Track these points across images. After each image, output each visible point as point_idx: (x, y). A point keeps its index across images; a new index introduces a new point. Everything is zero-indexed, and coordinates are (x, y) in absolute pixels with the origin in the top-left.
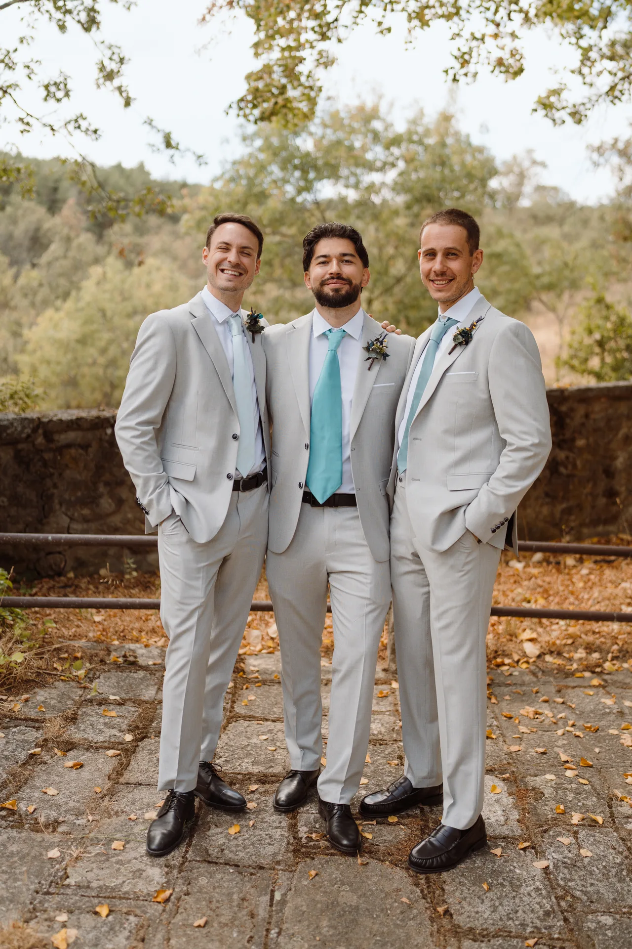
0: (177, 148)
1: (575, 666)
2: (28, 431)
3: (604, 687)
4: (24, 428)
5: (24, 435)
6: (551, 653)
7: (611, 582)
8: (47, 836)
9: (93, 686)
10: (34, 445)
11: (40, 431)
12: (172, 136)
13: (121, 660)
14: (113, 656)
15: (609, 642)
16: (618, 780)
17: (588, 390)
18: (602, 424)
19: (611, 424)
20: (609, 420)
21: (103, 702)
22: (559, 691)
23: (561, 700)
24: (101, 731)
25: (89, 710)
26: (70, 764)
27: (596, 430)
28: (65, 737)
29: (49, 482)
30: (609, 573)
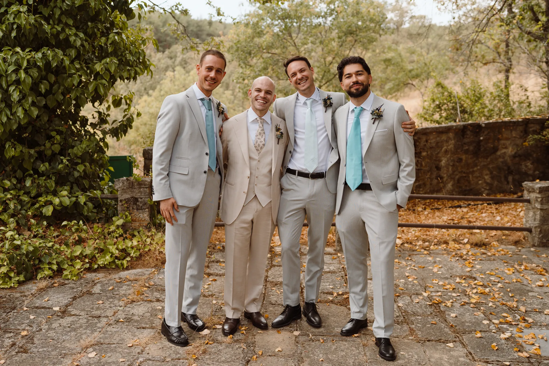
0: (223, 15)
1: (417, 247)
3: (429, 254)
6: (407, 243)
7: (437, 216)
8: (210, 298)
9: (212, 256)
12: (221, 10)
13: (221, 248)
14: (218, 247)
15: (433, 238)
16: (430, 282)
17: (427, 129)
18: (434, 145)
19: (439, 145)
20: (437, 143)
21: (218, 262)
22: (410, 256)
23: (410, 258)
24: (220, 270)
25: (213, 264)
26: (211, 279)
27: (431, 148)
28: (207, 272)
30: (437, 213)
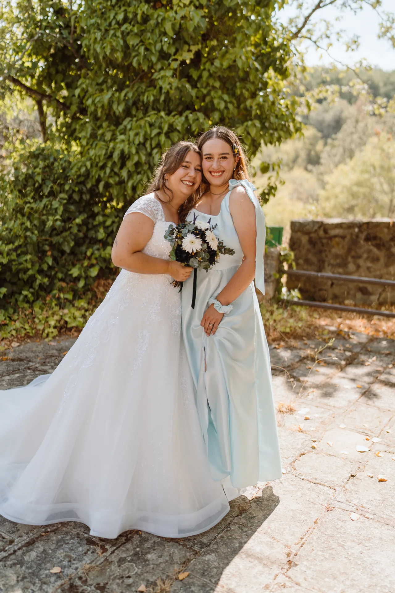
2: (316, 228)
4: (314, 226)
5: (314, 230)
10: (318, 234)
11: (322, 229)
29: (324, 255)
